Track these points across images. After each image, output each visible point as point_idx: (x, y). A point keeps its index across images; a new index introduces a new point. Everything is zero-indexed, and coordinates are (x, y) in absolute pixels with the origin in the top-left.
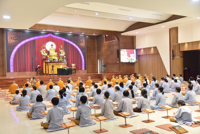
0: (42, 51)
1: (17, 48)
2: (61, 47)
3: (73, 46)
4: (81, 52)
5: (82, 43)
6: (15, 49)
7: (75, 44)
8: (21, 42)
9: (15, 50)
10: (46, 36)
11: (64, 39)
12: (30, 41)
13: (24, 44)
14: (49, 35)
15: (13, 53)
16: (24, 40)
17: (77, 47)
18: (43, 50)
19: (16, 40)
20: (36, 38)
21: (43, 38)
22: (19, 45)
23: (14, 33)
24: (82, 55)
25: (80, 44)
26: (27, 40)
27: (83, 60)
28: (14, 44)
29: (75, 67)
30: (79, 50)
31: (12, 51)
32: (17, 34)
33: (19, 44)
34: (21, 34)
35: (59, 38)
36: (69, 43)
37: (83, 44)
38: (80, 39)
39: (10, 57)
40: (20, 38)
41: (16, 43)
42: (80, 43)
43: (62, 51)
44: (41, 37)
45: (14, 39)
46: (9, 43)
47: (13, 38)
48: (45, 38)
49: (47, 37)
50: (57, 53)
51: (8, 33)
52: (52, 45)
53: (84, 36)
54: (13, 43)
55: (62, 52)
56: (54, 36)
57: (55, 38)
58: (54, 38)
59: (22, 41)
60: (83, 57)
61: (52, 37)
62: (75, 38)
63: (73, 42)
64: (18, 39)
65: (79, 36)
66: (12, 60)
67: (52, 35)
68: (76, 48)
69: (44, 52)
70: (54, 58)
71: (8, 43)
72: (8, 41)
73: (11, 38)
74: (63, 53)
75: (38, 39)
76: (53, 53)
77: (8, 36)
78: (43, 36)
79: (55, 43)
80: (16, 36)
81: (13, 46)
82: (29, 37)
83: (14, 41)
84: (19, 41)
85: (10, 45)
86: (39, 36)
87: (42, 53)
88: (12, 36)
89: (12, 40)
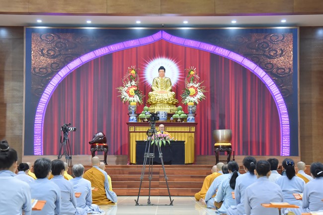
0: (123, 90)
1: (55, 81)
2: (192, 73)
3: (245, 70)
4: (274, 90)
5: (281, 55)
6: (49, 85)
7: (252, 60)
8: (68, 63)
9: (49, 89)
10: (149, 40)
11: (210, 48)
12: (96, 60)
13: (78, 70)
14: (157, 36)
16: (78, 55)
17: (261, 73)
18: (129, 85)
19: (54, 57)
20: (114, 48)
21: (137, 47)
22: (63, 73)
23: (50, 38)
24: (279, 99)
25: (275, 61)
26: (86, 58)
27: (285, 120)
28: (49, 70)
29: (229, 139)
30: (269, 81)
31: (43, 91)
32: (59, 38)
33: (62, 68)
34: (71, 39)
35: (192, 43)
36: (227, 60)
37: (285, 60)
38: (272, 41)
39: (36, 109)
40: (67, 50)
41: (54, 66)
42: (271, 57)
43: (192, 87)
44: (132, 43)
45: (48, 55)
46: (34, 68)
47: (45, 52)
48: (145, 45)
49: (149, 44)
50: (173, 93)
51: (34, 37)
52: (162, 68)
53: (291, 31)
54: (46, 68)
55: (192, 91)
56: (175, 40)
57: (177, 45)
58: (173, 44)
59: (72, 60)
60: (283, 108)
61: (168, 42)
62: (253, 39)
63: (246, 56)
64: (60, 54)
65: (272, 31)
66: (39, 119)
67: (167, 36)
68: (254, 76)
69: (132, 90)
70: (156, 109)
71: (33, 66)
72: (33, 62)
73: (42, 52)
74: (195, 95)
75: (122, 51)
76: (162, 95)
77: (33, 46)
78: (136, 40)
79: (176, 63)
80: (56, 45)
81: (46, 77)
82: (93, 45)
83: (50, 61)
84: (62, 60)
85: (38, 73)
86: (124, 43)
87: (124, 94)
88: (44, 46)
89: (42, 58)
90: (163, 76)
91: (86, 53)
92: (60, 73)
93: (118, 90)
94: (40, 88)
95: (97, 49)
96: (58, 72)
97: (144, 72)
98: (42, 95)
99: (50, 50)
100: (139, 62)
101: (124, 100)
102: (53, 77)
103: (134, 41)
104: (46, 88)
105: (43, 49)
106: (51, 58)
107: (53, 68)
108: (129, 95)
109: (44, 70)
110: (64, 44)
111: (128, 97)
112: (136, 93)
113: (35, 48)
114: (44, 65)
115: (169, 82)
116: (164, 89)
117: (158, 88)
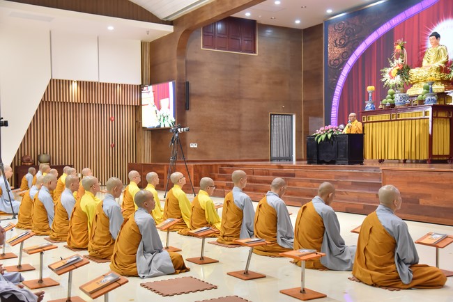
1: (345, 71)
6: (341, 76)
8: (355, 49)
9: (341, 81)
12: (379, 40)
13: (363, 55)
15: (338, 91)
16: (363, 39)
19: (344, 46)
20: (396, 20)
21: (418, 14)
22: (351, 61)
26: (370, 40)
28: (341, 60)
31: (336, 84)
33: (350, 56)
39: (332, 103)
40: (354, 35)
41: (345, 54)
44: (414, 10)
45: (340, 44)
46: (330, 61)
47: (337, 42)
52: (433, 35)
54: (338, 59)
59: (358, 46)
64: (349, 42)
66: (334, 113)
69: (395, 70)
71: (329, 59)
72: (329, 55)
73: (335, 43)
75: (403, 23)
77: (329, 38)
78: (418, 5)
80: (346, 33)
81: (338, 68)
83: (341, 50)
84: (351, 47)
85: (333, 65)
86: (406, 11)
87: (387, 76)
88: (337, 36)
89: (336, 49)
90: (437, 44)
91: (370, 34)
92: (349, 62)
93: (382, 72)
94: (335, 81)
95: (380, 27)
96: (347, 61)
98: (335, 87)
99: (341, 39)
100: (421, 32)
101: (385, 84)
102: (343, 67)
103: (416, 6)
105: (336, 40)
106: (344, 47)
107: (343, 58)
108: (391, 76)
109: (337, 62)
110: (353, 29)
111: (389, 79)
112: (398, 74)
113: (330, 40)
114: (337, 56)
115: (442, 51)
116: (432, 62)
117: (428, 62)
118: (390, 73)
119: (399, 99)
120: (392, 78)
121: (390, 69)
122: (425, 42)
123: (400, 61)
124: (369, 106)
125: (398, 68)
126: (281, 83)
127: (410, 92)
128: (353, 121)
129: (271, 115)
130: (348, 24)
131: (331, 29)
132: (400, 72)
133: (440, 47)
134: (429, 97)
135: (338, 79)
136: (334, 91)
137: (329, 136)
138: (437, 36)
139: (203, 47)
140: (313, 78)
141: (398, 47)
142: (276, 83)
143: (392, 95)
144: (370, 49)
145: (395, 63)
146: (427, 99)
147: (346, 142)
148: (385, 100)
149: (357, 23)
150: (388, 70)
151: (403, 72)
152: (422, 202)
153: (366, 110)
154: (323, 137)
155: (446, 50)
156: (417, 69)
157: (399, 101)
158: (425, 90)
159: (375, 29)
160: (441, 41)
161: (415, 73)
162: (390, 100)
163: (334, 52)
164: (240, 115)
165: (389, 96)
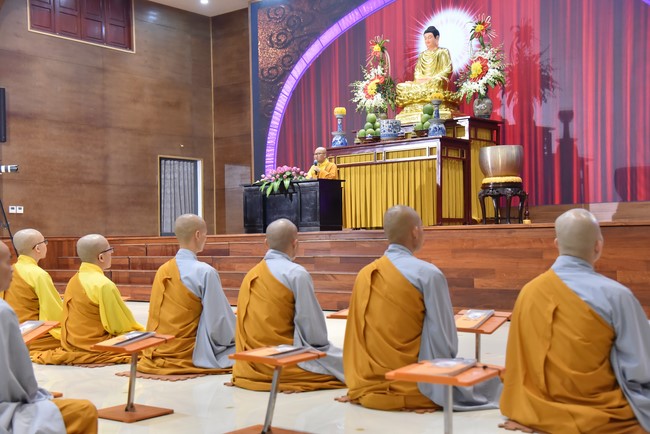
1: (288, 87)
6: (281, 96)
8: (304, 52)
9: (281, 104)
12: (342, 38)
13: (318, 61)
15: (276, 120)
16: (316, 35)
19: (285, 45)
20: (369, 6)
22: (298, 71)
26: (328, 37)
28: (281, 70)
31: (273, 109)
33: (295, 63)
39: (267, 140)
40: (302, 29)
41: (287, 60)
45: (279, 43)
46: (262, 70)
47: (274, 39)
52: (429, 30)
54: (276, 67)
55: (476, 68)
59: (308, 46)
64: (293, 39)
66: (270, 156)
69: (372, 87)
71: (260, 67)
72: (260, 60)
73: (271, 41)
74: (480, 76)
75: (378, 12)
77: (260, 31)
79: (472, 14)
80: (287, 25)
81: (277, 82)
82: (337, 11)
83: (280, 53)
84: (297, 48)
85: (267, 77)
87: (360, 94)
88: (273, 29)
89: (271, 50)
90: (434, 46)
91: (328, 28)
92: (293, 72)
93: (352, 88)
94: (270, 104)
95: (343, 16)
96: (291, 70)
97: (416, 46)
98: (272, 114)
99: (280, 34)
100: (407, 27)
101: (359, 106)
102: (285, 82)
104: (276, 101)
105: (272, 35)
106: (284, 48)
107: (284, 65)
108: (367, 95)
109: (274, 72)
110: (298, 18)
111: (365, 99)
112: (378, 90)
113: (262, 35)
114: (273, 61)
115: (443, 57)
116: (428, 74)
117: (423, 73)
118: (365, 90)
119: (386, 128)
120: (369, 97)
121: (365, 83)
122: (414, 43)
123: (379, 70)
124: (338, 140)
125: (378, 81)
126: (177, 105)
127: (402, 118)
128: (322, 161)
129: (161, 159)
130: (292, 10)
131: (261, 17)
132: (381, 88)
133: (439, 51)
134: (435, 125)
135: (275, 100)
136: (270, 120)
137: (287, 183)
138: (435, 32)
139: (32, 27)
140: (231, 100)
141: (377, 48)
142: (169, 105)
143: (373, 122)
144: (327, 51)
145: (372, 74)
146: (432, 127)
147: (316, 194)
148: (363, 130)
149: (306, 8)
150: (362, 85)
151: (386, 88)
152: (478, 283)
153: (333, 147)
154: (276, 185)
155: (448, 57)
156: (408, 84)
157: (387, 132)
158: (426, 115)
159: (336, 20)
160: (442, 41)
161: (405, 88)
162: (371, 130)
163: (268, 55)
164: (106, 158)
165: (369, 124)
